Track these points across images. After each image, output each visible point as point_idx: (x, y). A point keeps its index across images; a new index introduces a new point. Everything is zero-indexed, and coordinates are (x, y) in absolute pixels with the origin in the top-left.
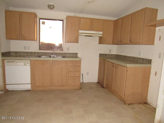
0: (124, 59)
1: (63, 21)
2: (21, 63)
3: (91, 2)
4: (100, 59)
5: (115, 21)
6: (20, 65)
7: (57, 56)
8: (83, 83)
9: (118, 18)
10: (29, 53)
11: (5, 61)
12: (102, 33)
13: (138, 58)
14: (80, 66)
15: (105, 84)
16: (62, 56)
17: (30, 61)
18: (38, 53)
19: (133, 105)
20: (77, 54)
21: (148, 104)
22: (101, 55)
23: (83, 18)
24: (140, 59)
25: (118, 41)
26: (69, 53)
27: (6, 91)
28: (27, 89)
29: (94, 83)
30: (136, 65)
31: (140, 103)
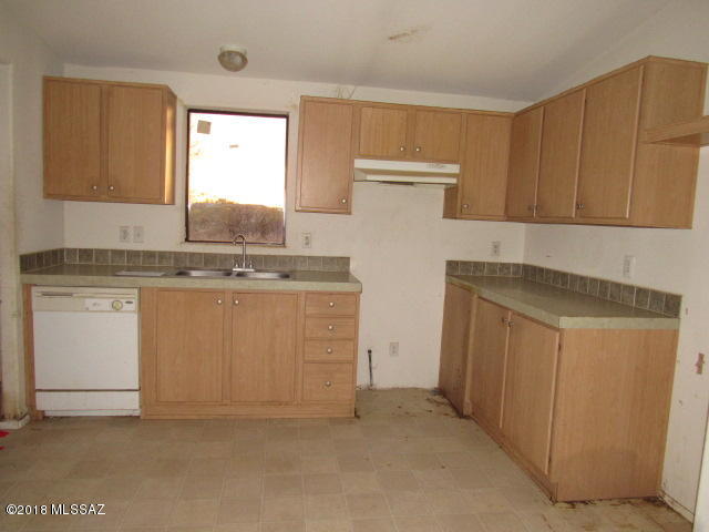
0: (559, 286)
1: (286, 117)
2: (98, 301)
3: (404, 35)
4: (449, 284)
5: (518, 115)
6: (96, 309)
7: (257, 271)
8: (370, 389)
9: (532, 104)
10: (138, 256)
11: (35, 292)
12: (457, 171)
13: (618, 285)
14: (355, 317)
15: (467, 399)
16: (279, 269)
17: (136, 291)
18: (177, 256)
19: (590, 507)
20: (346, 261)
21: (664, 504)
22: (452, 267)
23: (372, 106)
24: (630, 288)
25: (530, 209)
27: (37, 420)
28: (124, 414)
29: (424, 391)
30: (606, 320)
31: (625, 500)
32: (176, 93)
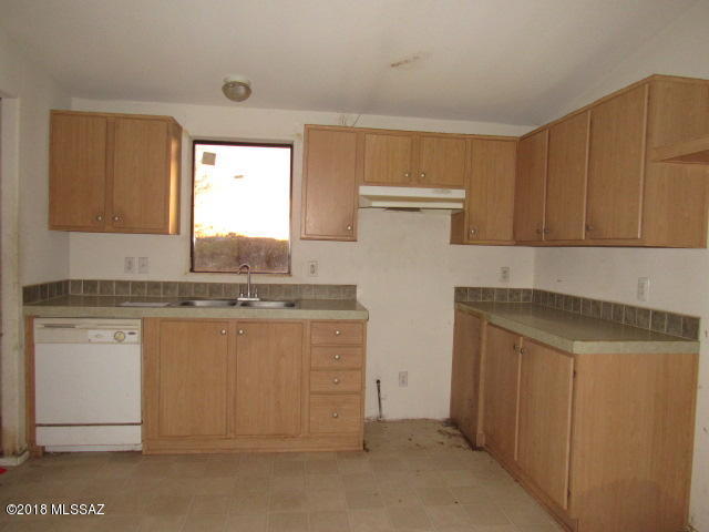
0: (571, 311)
1: (290, 146)
2: (101, 332)
3: (406, 61)
4: (458, 311)
5: (523, 138)
6: (98, 340)
7: (262, 300)
8: (379, 422)
9: (537, 127)
10: (143, 287)
11: (38, 324)
12: (463, 196)
13: (632, 309)
14: (362, 346)
15: (480, 431)
16: (283, 297)
17: (139, 322)
18: (183, 286)
20: (352, 289)
22: (461, 293)
23: (376, 134)
24: (645, 311)
25: (538, 232)
26: (316, 286)
27: (37, 457)
28: (126, 448)
29: (435, 422)
32: (181, 124)
